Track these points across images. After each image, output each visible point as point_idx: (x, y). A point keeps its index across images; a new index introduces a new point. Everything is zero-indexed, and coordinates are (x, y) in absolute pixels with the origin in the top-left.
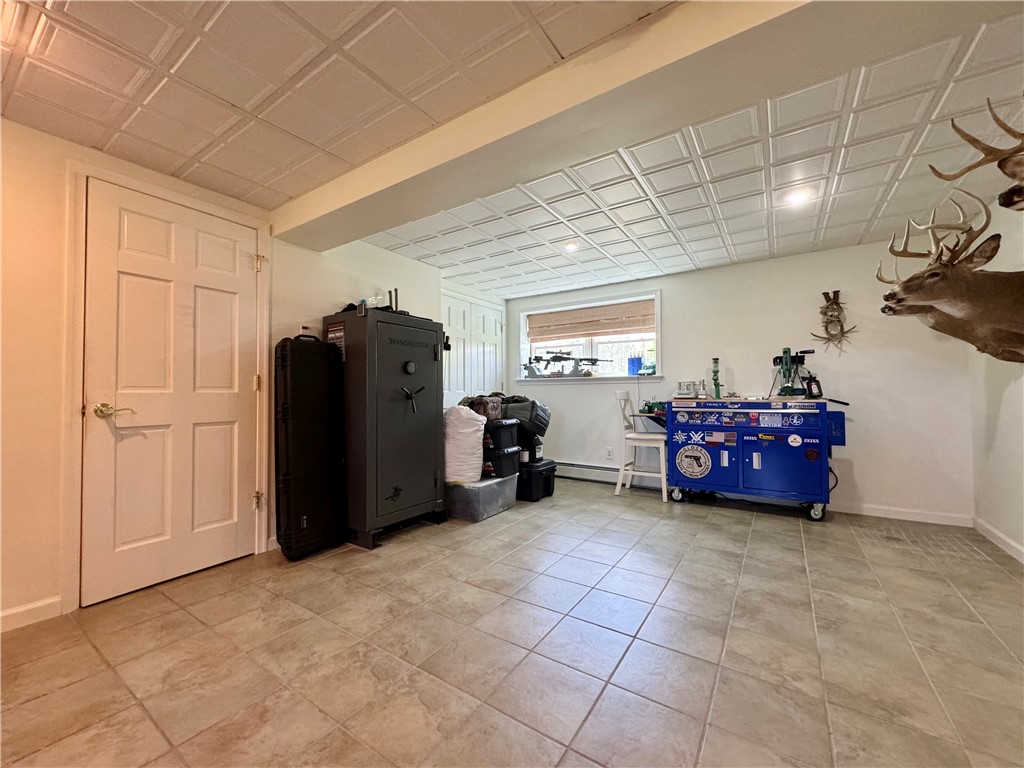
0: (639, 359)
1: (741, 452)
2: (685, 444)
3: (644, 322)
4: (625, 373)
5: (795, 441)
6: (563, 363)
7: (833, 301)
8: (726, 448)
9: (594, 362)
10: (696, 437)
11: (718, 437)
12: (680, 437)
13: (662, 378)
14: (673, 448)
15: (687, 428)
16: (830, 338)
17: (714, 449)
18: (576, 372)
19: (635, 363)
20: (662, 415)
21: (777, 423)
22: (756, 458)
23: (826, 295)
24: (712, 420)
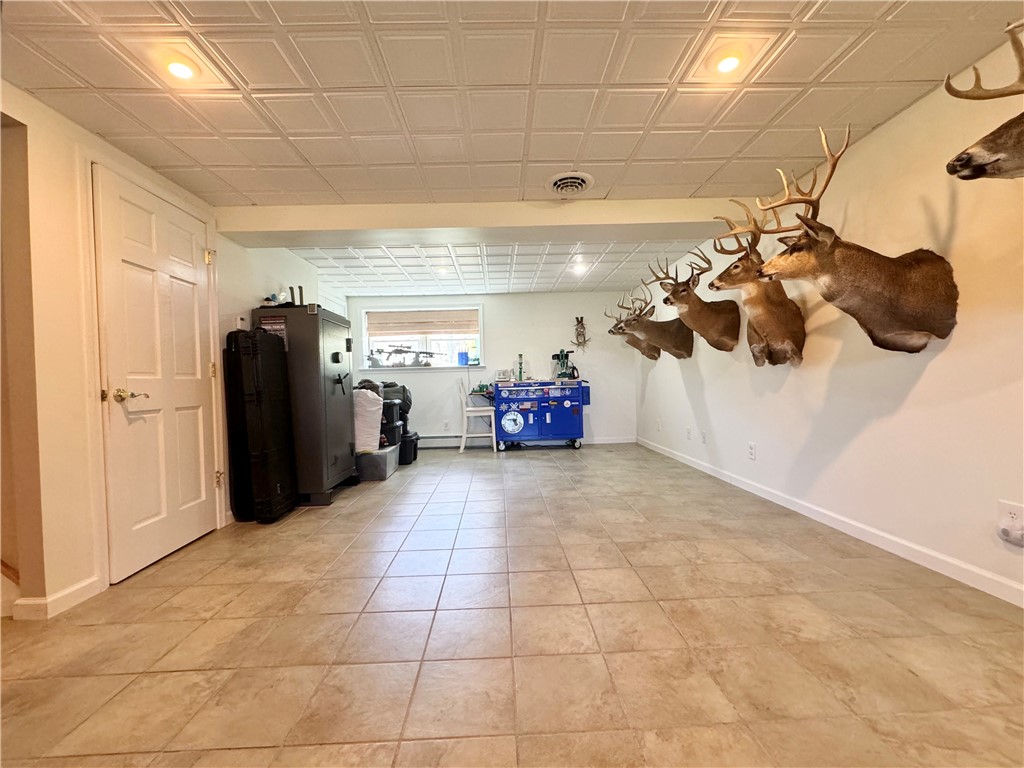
0: (466, 354)
1: (540, 415)
2: (507, 412)
3: (468, 326)
4: (455, 363)
5: (567, 404)
6: (404, 355)
7: (580, 321)
8: (531, 412)
9: (431, 355)
10: (514, 406)
11: (527, 405)
12: (504, 407)
13: (484, 367)
14: (499, 415)
15: (508, 401)
16: (579, 344)
17: (524, 413)
18: (417, 363)
19: (464, 357)
20: (492, 396)
21: (557, 394)
22: (548, 415)
23: (577, 318)
24: (523, 395)
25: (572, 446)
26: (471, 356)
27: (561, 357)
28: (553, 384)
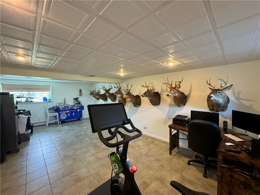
1: (71, 114)
2: (62, 114)
4: (42, 101)
5: (78, 110)
7: (80, 90)
8: (69, 113)
10: (64, 112)
11: (68, 111)
12: (61, 113)
13: (53, 102)
14: (59, 115)
15: (62, 111)
16: (80, 95)
17: (67, 114)
18: (27, 101)
19: (45, 99)
20: (57, 110)
21: (76, 108)
22: (73, 113)
23: (80, 89)
24: (66, 109)
25: (79, 119)
26: (48, 98)
27: (76, 99)
28: (75, 106)
